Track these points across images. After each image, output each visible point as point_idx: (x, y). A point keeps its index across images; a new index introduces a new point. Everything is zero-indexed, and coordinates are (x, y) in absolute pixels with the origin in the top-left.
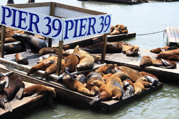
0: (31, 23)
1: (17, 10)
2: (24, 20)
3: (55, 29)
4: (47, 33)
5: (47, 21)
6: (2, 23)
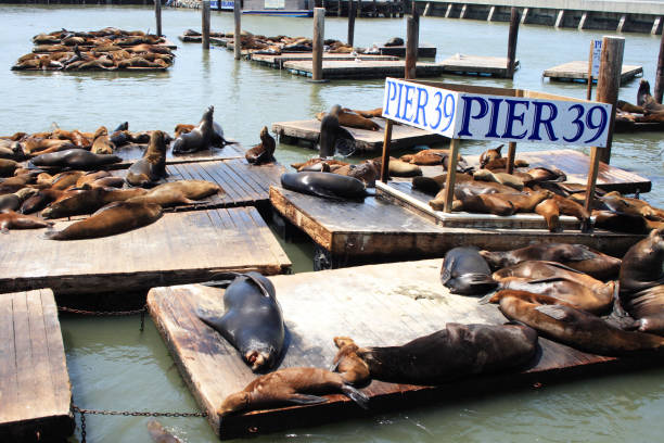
0: (538, 120)
1: (501, 100)
2: (521, 118)
3: (592, 127)
4: (573, 136)
5: (576, 112)
6: (460, 134)
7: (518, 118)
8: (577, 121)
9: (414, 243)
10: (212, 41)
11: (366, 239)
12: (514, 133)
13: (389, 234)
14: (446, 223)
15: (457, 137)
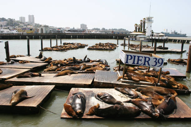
0: (145, 61)
1: (136, 56)
2: (141, 60)
3: (159, 63)
4: (154, 65)
5: (155, 60)
6: (126, 63)
7: (140, 60)
8: (155, 62)
9: (113, 85)
10: (126, 45)
11: (102, 83)
12: (139, 63)
13: (107, 83)
14: (122, 82)
15: (125, 63)
